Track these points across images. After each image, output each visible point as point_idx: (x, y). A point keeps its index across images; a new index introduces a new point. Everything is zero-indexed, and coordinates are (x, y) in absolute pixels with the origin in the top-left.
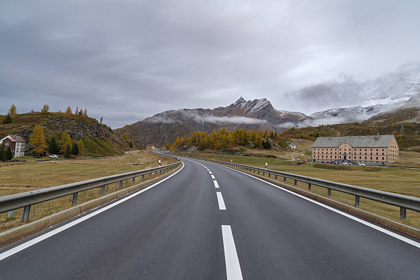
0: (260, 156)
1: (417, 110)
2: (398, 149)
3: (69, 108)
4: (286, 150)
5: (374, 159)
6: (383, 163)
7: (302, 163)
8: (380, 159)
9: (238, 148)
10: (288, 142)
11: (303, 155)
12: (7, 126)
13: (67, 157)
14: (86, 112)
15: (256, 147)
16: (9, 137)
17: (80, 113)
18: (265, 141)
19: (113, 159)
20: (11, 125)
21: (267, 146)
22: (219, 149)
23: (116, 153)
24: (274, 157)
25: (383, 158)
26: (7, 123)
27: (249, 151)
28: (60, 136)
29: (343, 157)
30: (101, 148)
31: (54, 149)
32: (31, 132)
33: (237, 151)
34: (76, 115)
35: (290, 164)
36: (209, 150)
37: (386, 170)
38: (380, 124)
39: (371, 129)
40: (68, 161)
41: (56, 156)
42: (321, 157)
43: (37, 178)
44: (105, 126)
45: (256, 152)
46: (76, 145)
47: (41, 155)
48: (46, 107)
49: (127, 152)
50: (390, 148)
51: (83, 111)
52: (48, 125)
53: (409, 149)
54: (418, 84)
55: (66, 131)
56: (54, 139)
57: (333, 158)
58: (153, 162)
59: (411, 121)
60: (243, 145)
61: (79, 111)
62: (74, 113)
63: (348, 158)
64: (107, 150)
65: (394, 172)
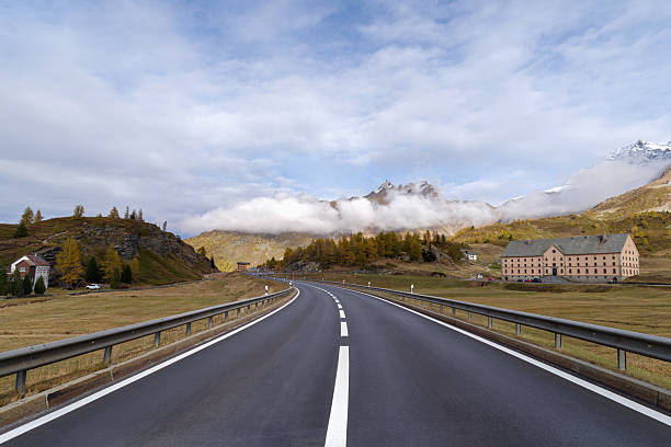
0: (420, 275)
1: (668, 192)
2: (637, 254)
3: (115, 210)
4: (460, 263)
5: (600, 272)
6: (615, 279)
7: (487, 284)
8: (610, 272)
9: (383, 262)
10: (463, 250)
11: (488, 270)
12: (21, 241)
13: (115, 287)
14: (141, 214)
15: (413, 259)
16: (25, 258)
17: (133, 217)
18: (427, 250)
19: (186, 287)
20: (27, 239)
21: (429, 258)
22: (354, 265)
23: (189, 277)
24: (441, 274)
25: (614, 271)
26: (20, 236)
27: (402, 267)
28: (102, 255)
29: (550, 271)
30: (166, 271)
31: (94, 274)
32: (58, 249)
33: (382, 267)
34: (126, 220)
35: (467, 284)
36: (336, 268)
37: (616, 289)
38: (611, 214)
39: (597, 225)
40: (118, 293)
41: (96, 286)
42: (516, 273)
43: (77, 321)
44: (171, 235)
45: (412, 268)
46: (128, 266)
47: (74, 285)
48: (79, 210)
49: (207, 276)
50: (623, 254)
51: (137, 213)
52: (83, 237)
53: (659, 254)
54: (667, 150)
55: (112, 245)
56: (93, 259)
57: (536, 273)
58: (249, 290)
59: (660, 210)
60: (391, 257)
61: (130, 213)
62: (122, 216)
63: (559, 273)
64: (176, 273)
65: (631, 292)
